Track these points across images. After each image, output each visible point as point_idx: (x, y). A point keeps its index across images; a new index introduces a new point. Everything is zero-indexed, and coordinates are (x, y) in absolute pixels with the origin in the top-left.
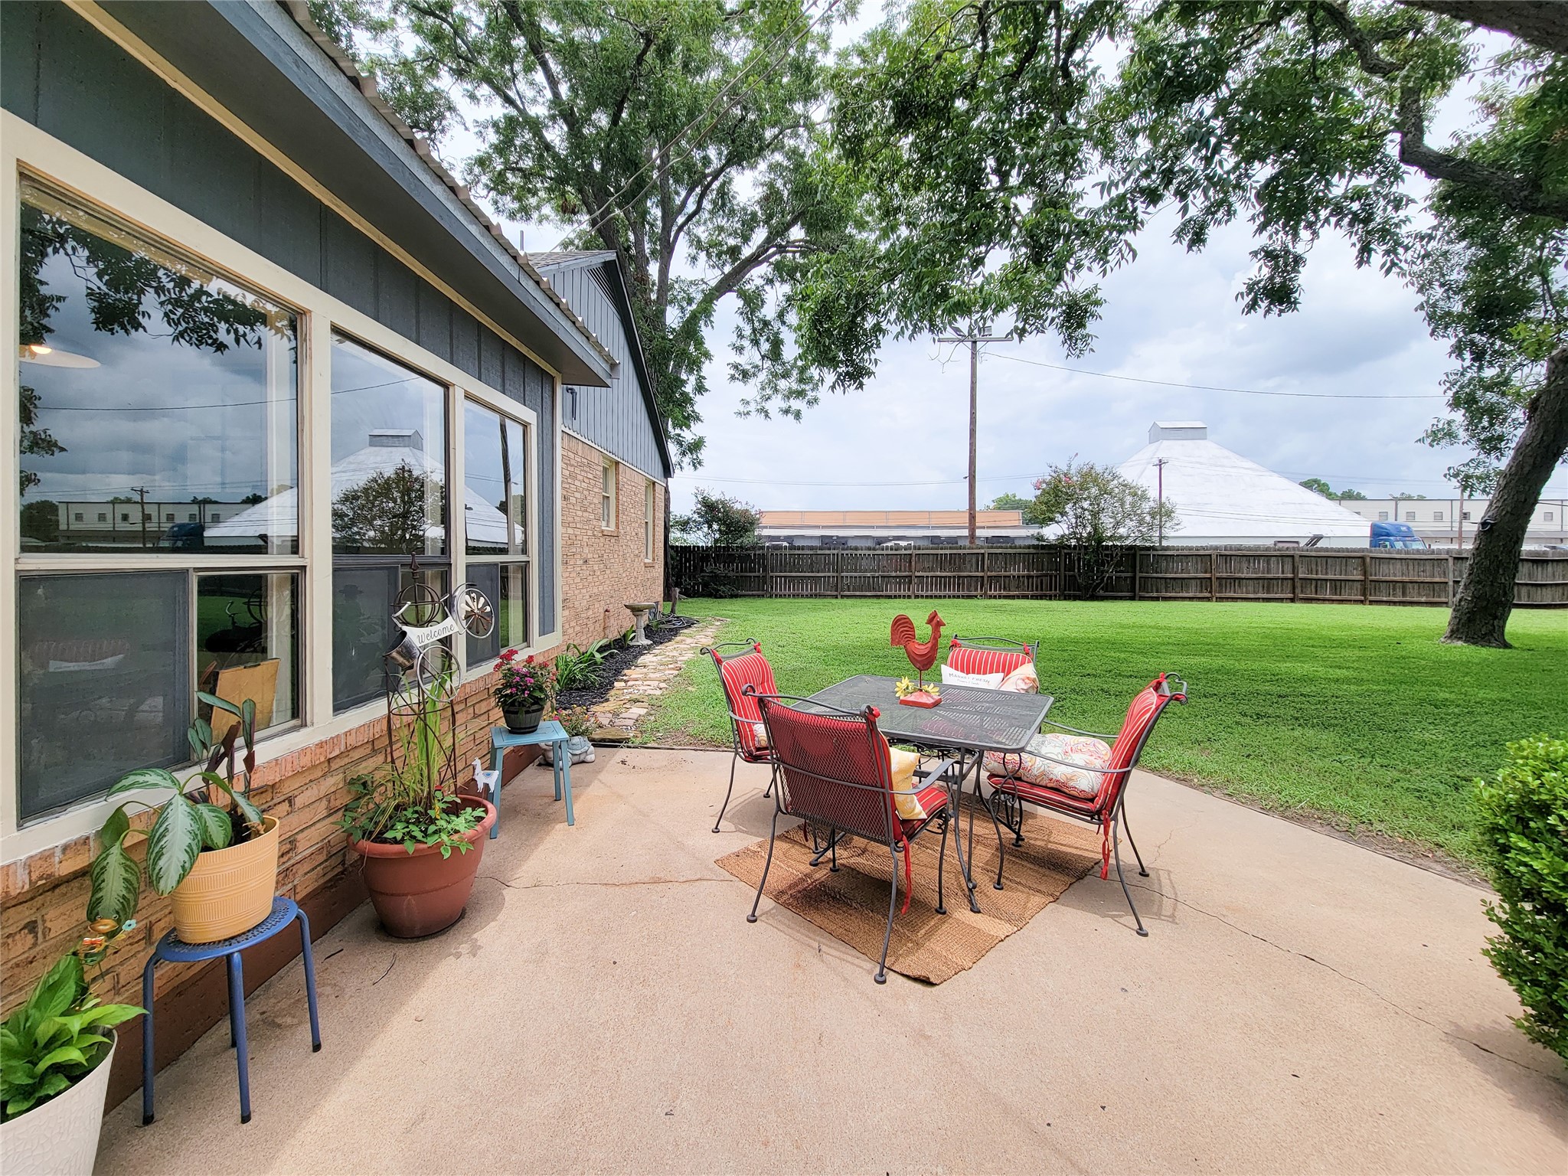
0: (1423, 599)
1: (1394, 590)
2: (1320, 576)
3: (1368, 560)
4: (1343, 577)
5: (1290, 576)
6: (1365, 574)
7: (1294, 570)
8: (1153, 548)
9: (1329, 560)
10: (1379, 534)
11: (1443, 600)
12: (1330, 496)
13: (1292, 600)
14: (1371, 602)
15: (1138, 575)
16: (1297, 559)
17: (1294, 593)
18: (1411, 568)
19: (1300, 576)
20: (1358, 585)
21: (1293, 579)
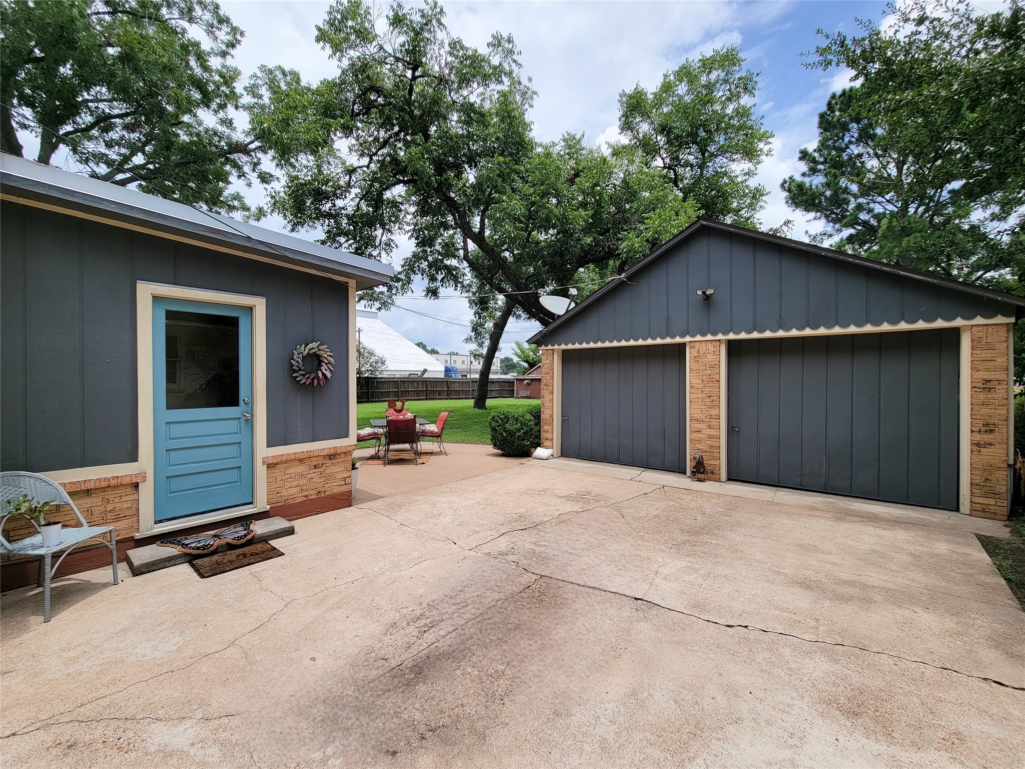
0: (464, 397)
1: (456, 393)
2: (434, 389)
3: (446, 382)
4: (440, 389)
6: (448, 388)
7: (426, 387)
8: (376, 378)
9: (437, 383)
10: (447, 370)
11: (473, 396)
12: (426, 351)
13: (426, 399)
14: (451, 399)
15: (370, 390)
16: (428, 382)
17: (427, 396)
18: (459, 385)
19: (428, 389)
20: (447, 392)
21: (426, 391)
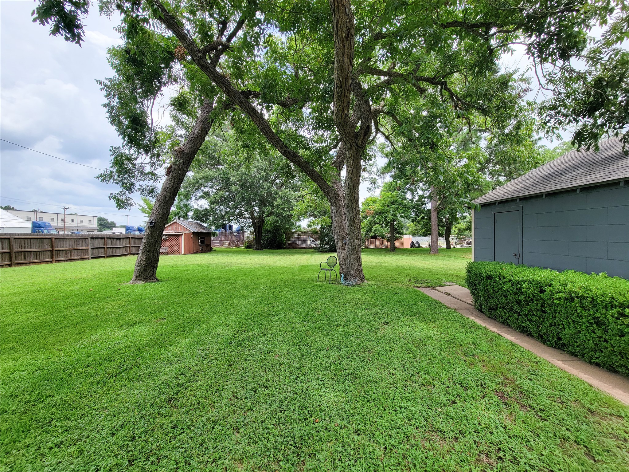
0: (79, 257)
1: (66, 254)
2: (27, 250)
3: (54, 240)
4: (40, 249)
5: (8, 251)
6: (52, 246)
7: (10, 247)
9: (32, 241)
10: (36, 226)
11: (87, 257)
14: (56, 261)
16: (12, 240)
17: (11, 261)
18: (73, 243)
19: (15, 250)
20: (49, 253)
21: (10, 253)
